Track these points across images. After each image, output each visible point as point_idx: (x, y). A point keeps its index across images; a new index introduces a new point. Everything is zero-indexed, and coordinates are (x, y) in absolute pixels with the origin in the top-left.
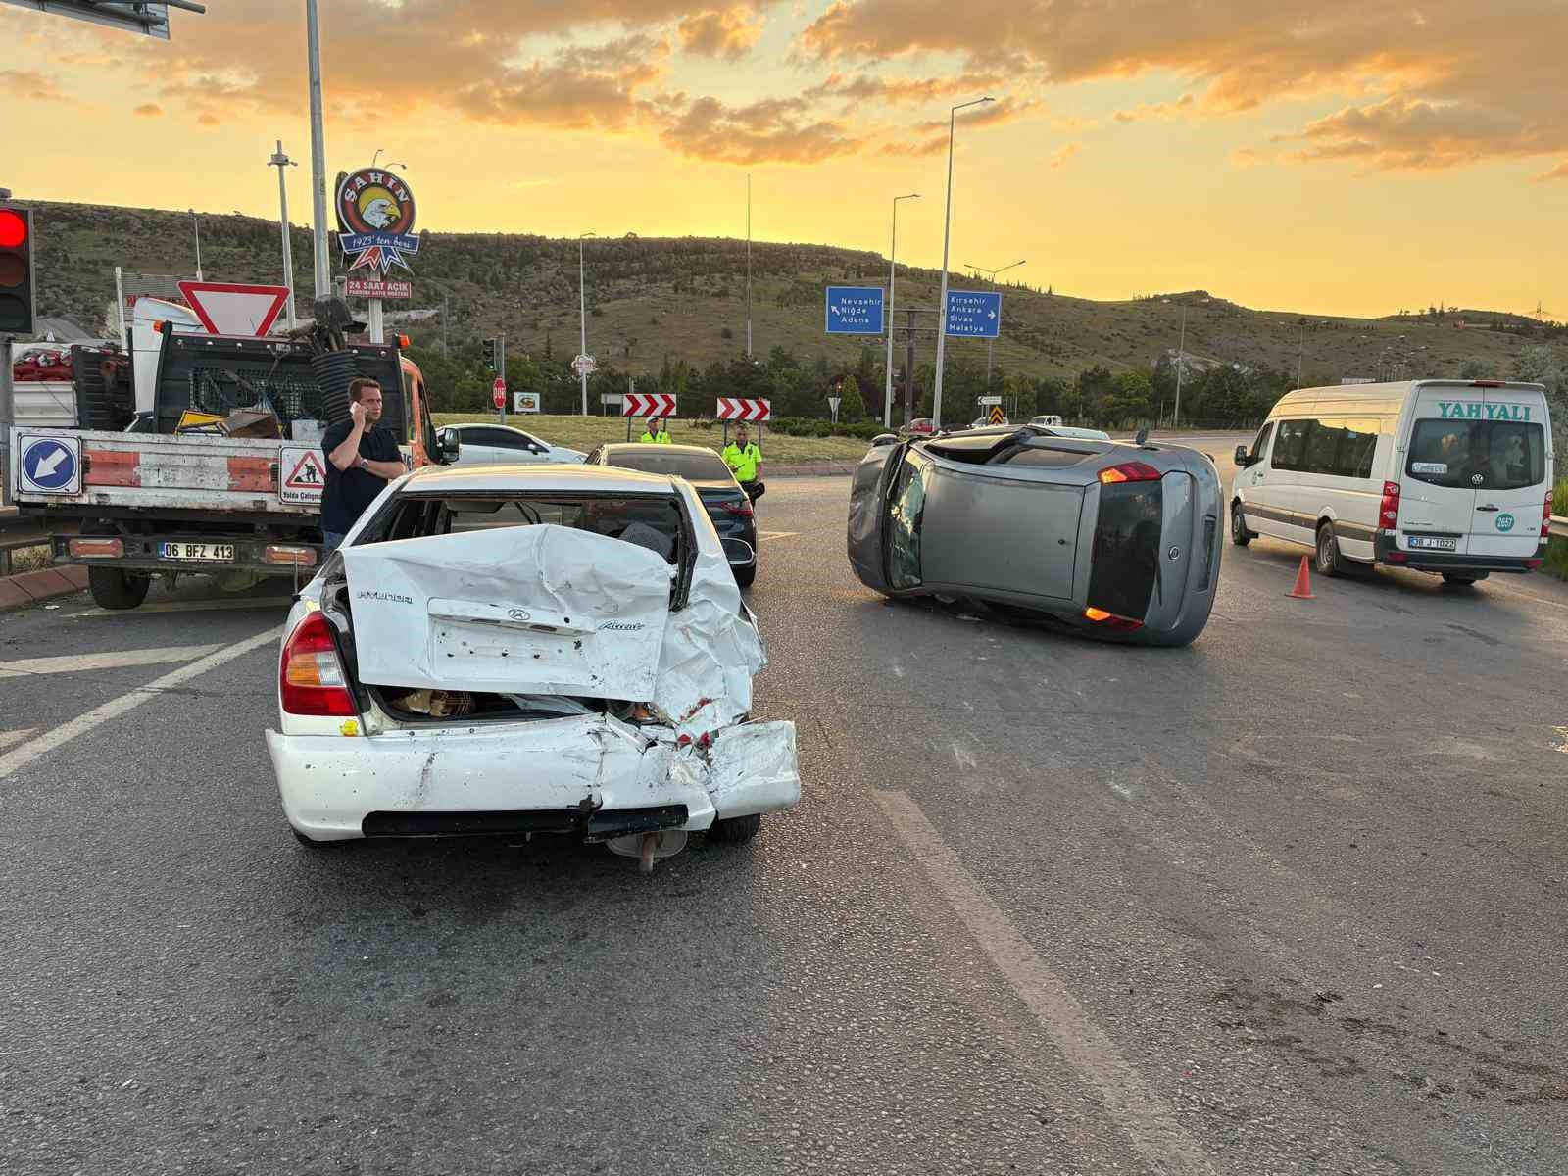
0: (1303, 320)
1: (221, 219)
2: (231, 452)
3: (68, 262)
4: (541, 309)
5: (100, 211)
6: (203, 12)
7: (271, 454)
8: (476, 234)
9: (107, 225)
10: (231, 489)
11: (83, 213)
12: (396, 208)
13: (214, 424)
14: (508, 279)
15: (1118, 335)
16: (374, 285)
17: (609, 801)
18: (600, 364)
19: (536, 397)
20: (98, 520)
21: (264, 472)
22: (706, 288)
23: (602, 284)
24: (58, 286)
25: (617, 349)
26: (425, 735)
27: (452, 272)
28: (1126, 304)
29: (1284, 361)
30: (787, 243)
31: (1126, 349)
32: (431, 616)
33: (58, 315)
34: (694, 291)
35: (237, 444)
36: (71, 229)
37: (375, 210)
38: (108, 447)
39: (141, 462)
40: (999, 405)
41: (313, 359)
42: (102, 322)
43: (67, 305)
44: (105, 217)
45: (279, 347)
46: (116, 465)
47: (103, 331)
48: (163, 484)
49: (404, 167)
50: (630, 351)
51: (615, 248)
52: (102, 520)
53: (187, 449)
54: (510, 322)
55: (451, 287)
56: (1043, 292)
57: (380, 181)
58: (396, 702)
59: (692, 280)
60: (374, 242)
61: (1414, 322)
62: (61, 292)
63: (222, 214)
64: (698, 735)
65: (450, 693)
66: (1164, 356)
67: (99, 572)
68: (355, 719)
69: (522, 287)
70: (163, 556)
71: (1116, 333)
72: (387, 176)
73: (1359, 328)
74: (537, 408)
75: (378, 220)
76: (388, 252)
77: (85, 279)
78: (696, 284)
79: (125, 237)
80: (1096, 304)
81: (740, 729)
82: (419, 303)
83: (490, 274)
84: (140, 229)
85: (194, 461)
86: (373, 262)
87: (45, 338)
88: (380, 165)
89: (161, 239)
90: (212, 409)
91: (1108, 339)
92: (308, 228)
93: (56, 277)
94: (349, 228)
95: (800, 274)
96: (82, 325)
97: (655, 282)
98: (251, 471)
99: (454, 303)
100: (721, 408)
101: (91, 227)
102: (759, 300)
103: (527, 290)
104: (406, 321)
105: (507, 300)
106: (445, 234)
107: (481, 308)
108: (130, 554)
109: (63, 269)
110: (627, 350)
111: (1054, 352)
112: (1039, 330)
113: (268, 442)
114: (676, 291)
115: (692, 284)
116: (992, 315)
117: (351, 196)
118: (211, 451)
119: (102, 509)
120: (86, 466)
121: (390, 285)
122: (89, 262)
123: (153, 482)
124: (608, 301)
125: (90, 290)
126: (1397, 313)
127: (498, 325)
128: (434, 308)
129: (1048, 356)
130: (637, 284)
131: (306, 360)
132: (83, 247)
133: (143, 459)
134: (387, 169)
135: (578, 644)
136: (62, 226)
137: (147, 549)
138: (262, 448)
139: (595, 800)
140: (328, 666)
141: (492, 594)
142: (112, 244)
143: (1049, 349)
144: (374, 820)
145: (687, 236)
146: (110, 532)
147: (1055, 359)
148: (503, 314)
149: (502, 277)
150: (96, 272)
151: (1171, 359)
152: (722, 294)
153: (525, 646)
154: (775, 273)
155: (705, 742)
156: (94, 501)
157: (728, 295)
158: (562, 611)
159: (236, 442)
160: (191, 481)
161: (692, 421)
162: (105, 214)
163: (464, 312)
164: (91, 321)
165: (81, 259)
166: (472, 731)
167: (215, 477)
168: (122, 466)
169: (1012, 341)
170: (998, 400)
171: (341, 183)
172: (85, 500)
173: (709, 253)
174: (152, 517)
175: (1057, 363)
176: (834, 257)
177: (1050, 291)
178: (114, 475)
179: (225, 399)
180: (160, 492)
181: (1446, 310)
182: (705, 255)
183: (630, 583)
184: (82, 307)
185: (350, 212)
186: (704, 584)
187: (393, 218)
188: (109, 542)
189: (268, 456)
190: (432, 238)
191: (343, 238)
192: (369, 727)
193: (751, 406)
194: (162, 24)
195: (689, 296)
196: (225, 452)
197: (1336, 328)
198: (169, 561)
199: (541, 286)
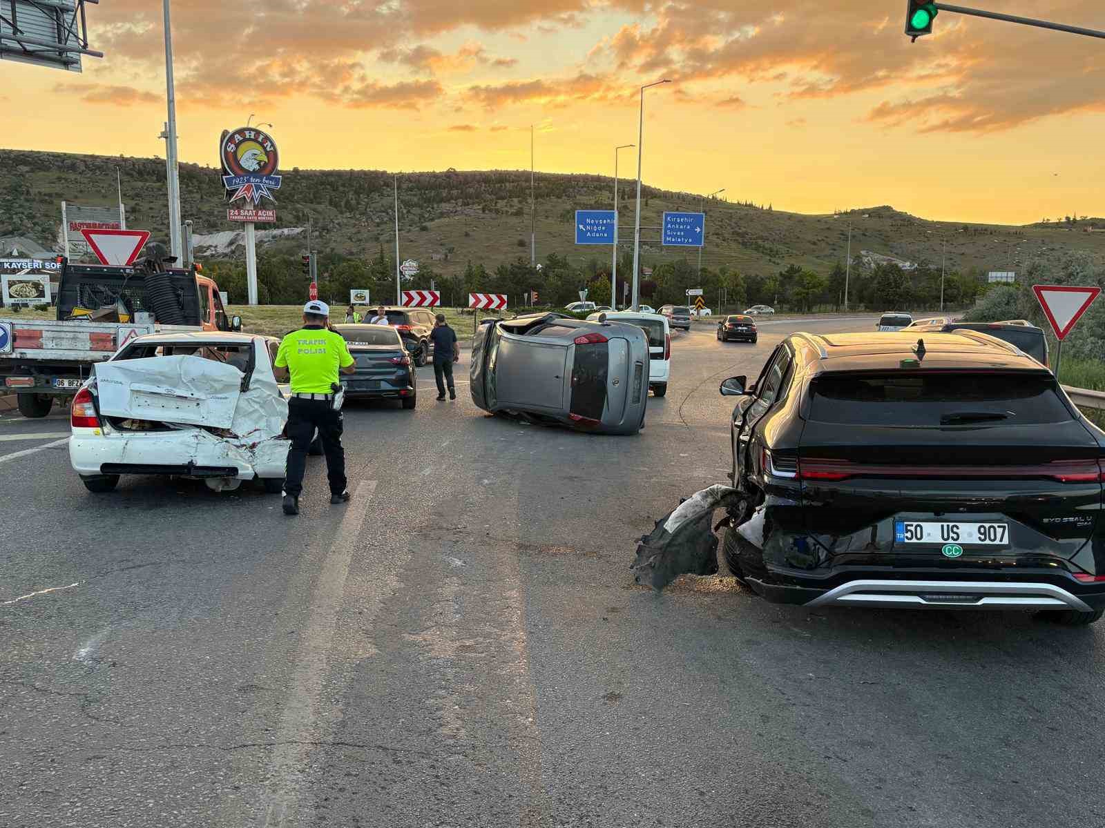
0: (966, 227)
1: (144, 161)
2: (92, 330)
3: (30, 195)
4: (383, 226)
5: (53, 156)
6: (102, 57)
7: (112, 331)
8: (334, 170)
9: (59, 167)
10: (91, 349)
11: (41, 158)
12: (266, 157)
13: (86, 315)
14: (358, 203)
15: (823, 240)
16: (248, 212)
17: (200, 462)
18: (420, 268)
19: (366, 293)
20: (20, 366)
21: (109, 341)
22: (506, 209)
23: (429, 207)
24: (23, 213)
25: (439, 256)
26: (127, 435)
27: (316, 199)
28: (830, 216)
29: (951, 259)
30: (570, 174)
31: (828, 251)
32: (131, 390)
33: (22, 235)
34: (497, 211)
35: (96, 326)
36: (32, 171)
37: (249, 158)
38: (26, 327)
39: (44, 336)
40: (701, 296)
41: (146, 278)
42: (55, 239)
43: (29, 228)
44: (57, 161)
45: (128, 271)
46: (30, 338)
47: (55, 246)
48: (55, 347)
49: (270, 126)
50: (449, 257)
51: (440, 180)
52: (22, 367)
53: (68, 329)
54: (360, 236)
55: (314, 210)
56: (765, 208)
57: (252, 137)
58: (117, 423)
59: (496, 203)
60: (248, 181)
61: (1052, 228)
62: (24, 217)
63: (145, 157)
64: (251, 443)
65: (140, 420)
66: (858, 256)
67: (22, 395)
68: (99, 428)
69: (368, 210)
70: (56, 386)
71: (820, 239)
72: (258, 133)
73: (1009, 233)
74: (367, 301)
75: (251, 165)
76: (258, 188)
77: (43, 207)
78: (499, 206)
79: (72, 176)
80: (805, 217)
81: (272, 442)
82: (290, 223)
83: (345, 200)
84: (83, 171)
85: (71, 335)
86: (248, 196)
87: (11, 253)
88: (252, 126)
89: (100, 177)
90: (90, 306)
91: (814, 244)
92: (208, 168)
93: (21, 206)
94: (229, 171)
95: (578, 197)
96: (40, 242)
97: (468, 205)
98: (102, 340)
99: (317, 223)
100: (472, 300)
101: (48, 169)
102: (547, 217)
103: (372, 212)
104: (280, 236)
105: (357, 219)
106: (311, 170)
107: (337, 226)
108: (38, 384)
109: (27, 200)
110: (447, 256)
111: (772, 253)
112: (762, 238)
113: (112, 325)
114: (484, 211)
115: (496, 206)
116: (698, 230)
117: (231, 148)
118: (81, 330)
119: (23, 361)
120: (14, 339)
121: (260, 212)
122: (45, 195)
123: (50, 347)
124: (432, 220)
125: (47, 216)
126: (1040, 221)
127: (350, 238)
128: (301, 227)
129: (768, 258)
130: (455, 207)
131: (141, 279)
132: (40, 184)
133: (45, 334)
134: (258, 128)
135: (198, 404)
136: (26, 169)
137: (48, 382)
138: (108, 328)
139: (194, 462)
140: (89, 408)
141: (157, 382)
142: (63, 181)
143: (768, 252)
144: (105, 467)
145: (494, 169)
146: (27, 373)
147: (773, 259)
148: (354, 230)
149: (353, 202)
150: (51, 203)
151: (864, 258)
152: (519, 213)
153: (173, 404)
154: (559, 197)
155: (254, 446)
156: (19, 356)
157: (523, 213)
158: (191, 390)
159: (94, 324)
160: (69, 345)
161: (460, 309)
162: (59, 159)
163: (324, 230)
164: (46, 239)
165: (40, 193)
166: (146, 434)
167: (83, 343)
168: (33, 338)
169: (740, 246)
170: (700, 292)
171: (224, 138)
172: (14, 356)
173: (510, 182)
174: (51, 365)
175: (774, 262)
176: (605, 184)
177: (770, 207)
178: (29, 343)
179: (97, 301)
180: (54, 352)
181: (1078, 218)
182: (507, 184)
183: (220, 379)
184: (40, 229)
185: (230, 158)
186: (257, 381)
187: (262, 164)
188: (27, 379)
189: (111, 332)
190: (301, 174)
191: (226, 179)
192: (105, 432)
193: (493, 299)
194: (77, 63)
195: (494, 215)
196: (88, 330)
197: (991, 233)
198: (59, 389)
199: (383, 209)
